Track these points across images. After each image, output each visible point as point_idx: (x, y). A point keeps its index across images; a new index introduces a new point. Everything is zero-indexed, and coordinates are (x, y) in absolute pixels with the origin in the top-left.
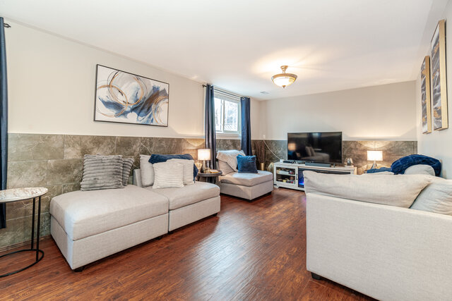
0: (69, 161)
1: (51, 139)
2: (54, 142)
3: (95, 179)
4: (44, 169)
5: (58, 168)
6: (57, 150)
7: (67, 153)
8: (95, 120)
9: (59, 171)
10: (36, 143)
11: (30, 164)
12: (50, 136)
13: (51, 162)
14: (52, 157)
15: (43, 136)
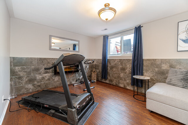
0: (164, 70)
1: (156, 61)
2: (157, 62)
3: (171, 80)
4: (154, 72)
5: (159, 72)
6: (158, 65)
7: (163, 66)
8: (177, 51)
9: (160, 73)
10: (151, 62)
11: (149, 69)
12: (156, 59)
13: (156, 69)
14: (157, 67)
15: (153, 60)
